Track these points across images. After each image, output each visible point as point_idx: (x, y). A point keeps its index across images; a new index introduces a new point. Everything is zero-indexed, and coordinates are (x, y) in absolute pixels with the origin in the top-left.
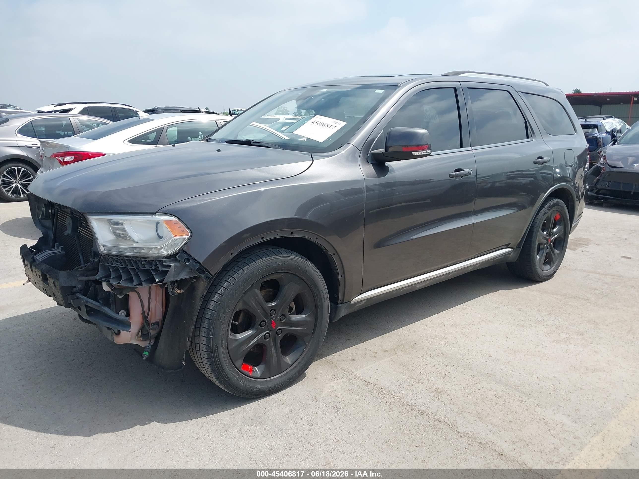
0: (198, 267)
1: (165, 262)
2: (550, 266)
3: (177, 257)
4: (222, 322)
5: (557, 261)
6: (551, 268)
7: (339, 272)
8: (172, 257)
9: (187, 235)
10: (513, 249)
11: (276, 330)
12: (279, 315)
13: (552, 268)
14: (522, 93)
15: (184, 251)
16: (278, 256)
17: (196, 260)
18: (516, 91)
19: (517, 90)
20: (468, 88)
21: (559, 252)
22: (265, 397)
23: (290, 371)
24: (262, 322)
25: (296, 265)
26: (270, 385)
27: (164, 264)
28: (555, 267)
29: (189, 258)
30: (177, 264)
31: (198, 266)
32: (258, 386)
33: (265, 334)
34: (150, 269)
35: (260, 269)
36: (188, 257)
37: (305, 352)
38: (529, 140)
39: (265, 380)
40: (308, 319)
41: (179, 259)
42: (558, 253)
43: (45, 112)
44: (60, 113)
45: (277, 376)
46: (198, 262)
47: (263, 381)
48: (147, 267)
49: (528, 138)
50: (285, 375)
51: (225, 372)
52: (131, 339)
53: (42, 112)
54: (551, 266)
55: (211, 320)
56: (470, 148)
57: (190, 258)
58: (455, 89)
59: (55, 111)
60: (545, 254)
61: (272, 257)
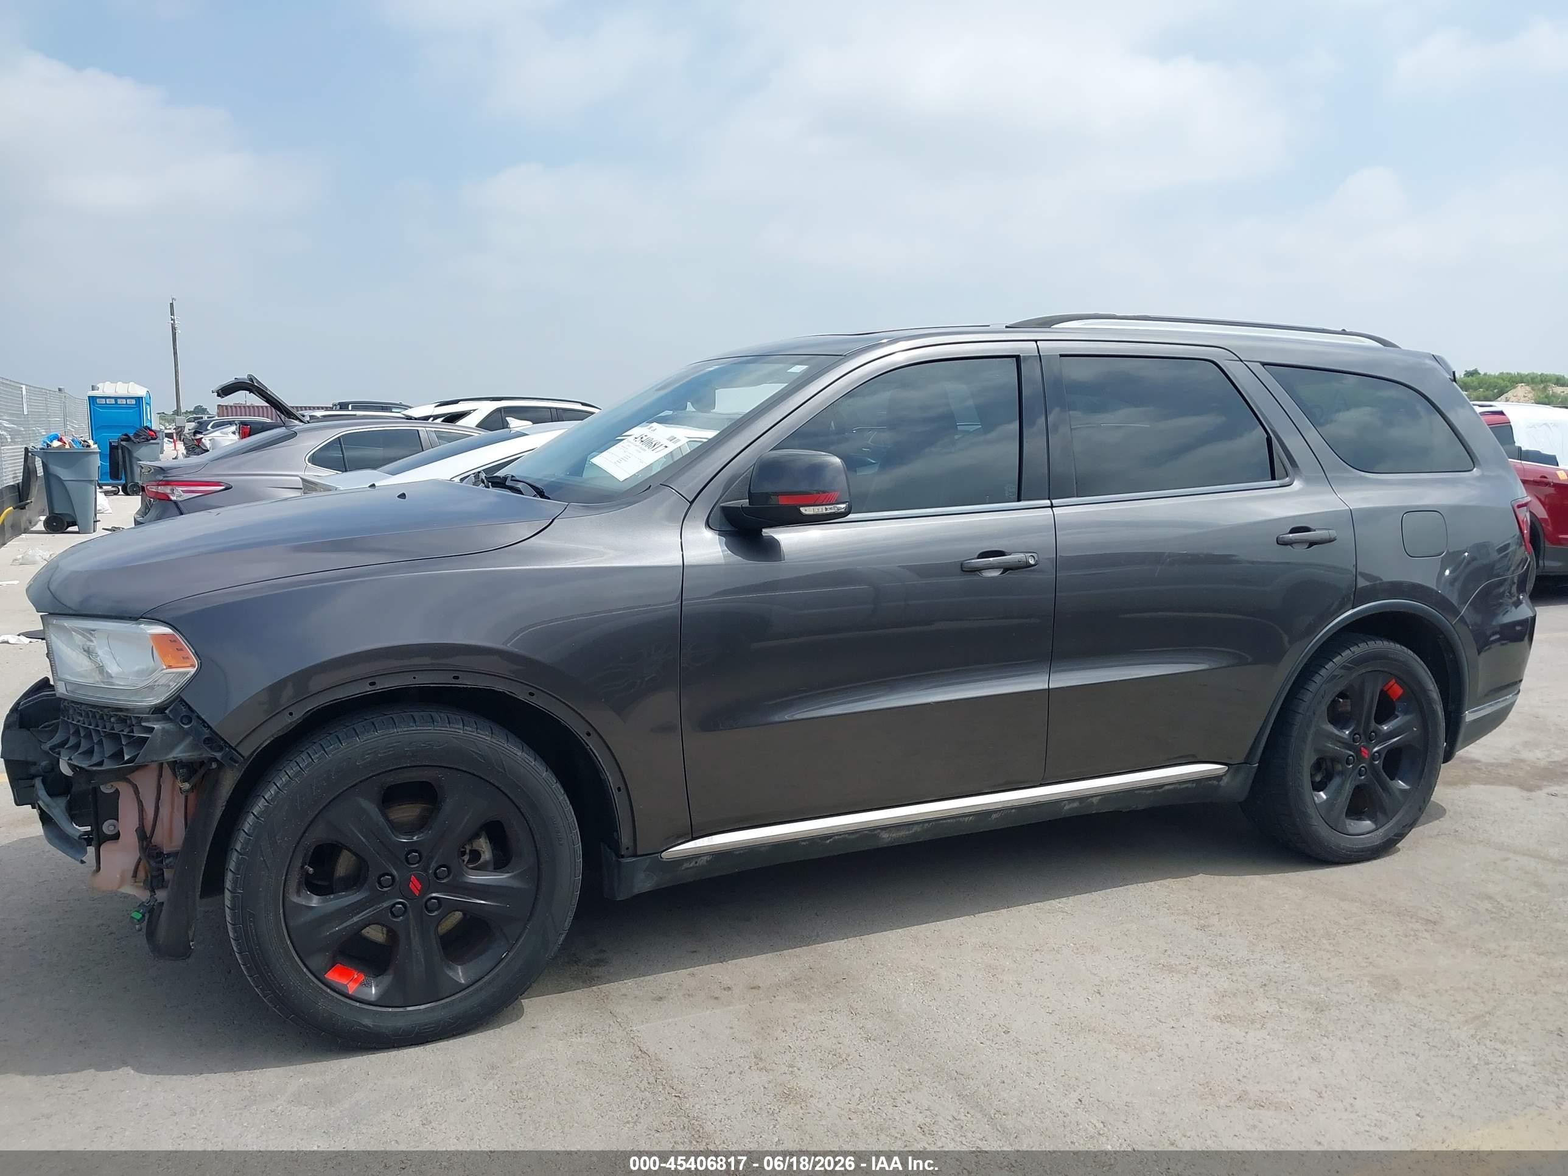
0: (206, 736)
1: (147, 720)
2: (1375, 822)
3: (167, 711)
4: (265, 862)
5: (1401, 811)
6: (1377, 829)
7: (610, 779)
8: (159, 711)
9: (193, 666)
10: (1227, 768)
11: (424, 900)
12: (433, 865)
13: (1381, 831)
14: (1264, 364)
15: (182, 700)
16: (421, 728)
17: (204, 722)
18: (1241, 361)
19: (1242, 359)
20: (1061, 356)
21: (1407, 787)
22: (390, 1050)
23: (461, 1000)
24: (384, 875)
25: (473, 752)
26: (401, 1024)
27: (143, 724)
28: (1392, 827)
29: (190, 716)
30: (168, 726)
31: (206, 734)
32: (366, 1020)
33: (394, 905)
34: (120, 733)
35: (369, 754)
36: (190, 714)
37: (507, 960)
38: (1276, 483)
39: (390, 1010)
40: (516, 884)
41: (171, 716)
42: (1403, 791)
43: (416, 419)
44: (443, 421)
45: (422, 1007)
46: (209, 727)
47: (377, 1012)
48: (117, 728)
49: (1273, 478)
50: (444, 1006)
51: (273, 975)
52: (122, 882)
53: (411, 419)
54: (1376, 825)
55: (241, 854)
56: (1047, 502)
57: (194, 716)
58: (1017, 357)
59: (436, 417)
60: (1348, 788)
61: (406, 729)
